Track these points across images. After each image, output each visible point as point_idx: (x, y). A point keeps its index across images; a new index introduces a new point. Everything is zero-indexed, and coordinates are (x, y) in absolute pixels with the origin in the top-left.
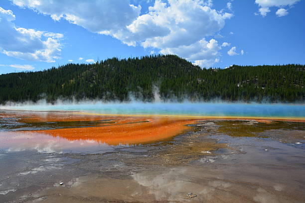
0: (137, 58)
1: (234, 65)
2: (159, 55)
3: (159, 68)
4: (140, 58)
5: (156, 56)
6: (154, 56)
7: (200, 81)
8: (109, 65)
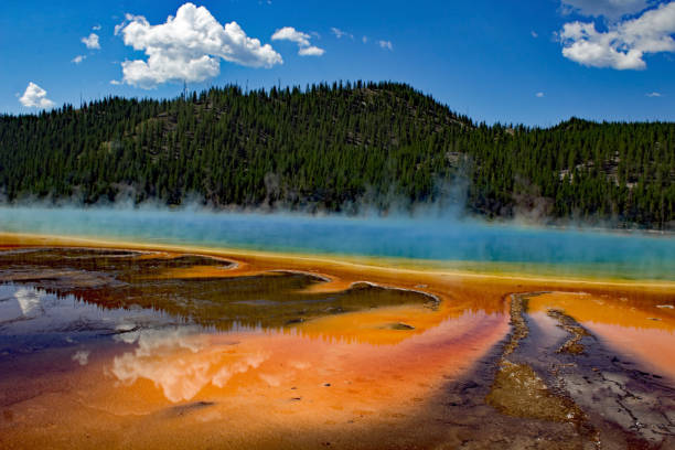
0: (296, 90)
1: (573, 120)
2: (360, 82)
3: (352, 117)
4: (303, 90)
5: (349, 85)
6: (344, 85)
7: (456, 159)
8: (210, 106)
